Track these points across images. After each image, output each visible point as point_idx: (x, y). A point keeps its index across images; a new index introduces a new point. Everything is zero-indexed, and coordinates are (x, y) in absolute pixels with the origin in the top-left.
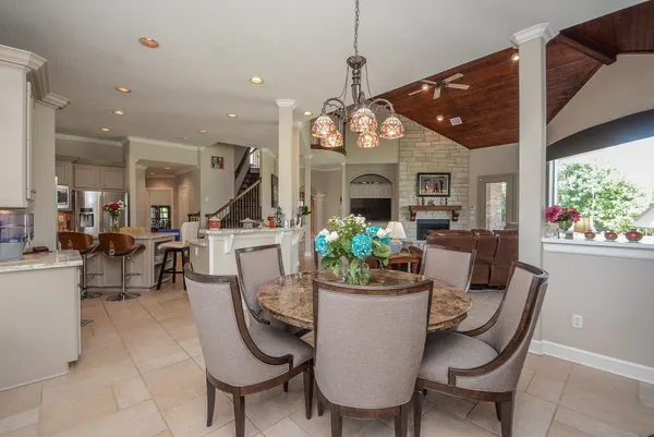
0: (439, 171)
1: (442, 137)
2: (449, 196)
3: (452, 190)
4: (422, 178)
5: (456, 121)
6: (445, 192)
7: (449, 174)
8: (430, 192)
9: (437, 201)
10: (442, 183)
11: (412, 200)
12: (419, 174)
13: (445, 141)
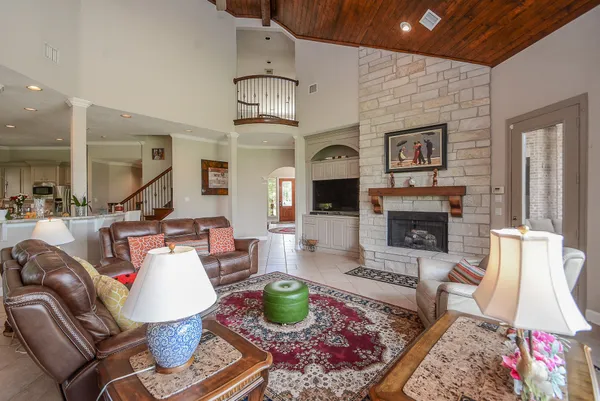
0: (424, 123)
1: (430, 60)
2: (444, 166)
3: (451, 156)
4: (393, 140)
5: (430, 20)
6: (437, 161)
7: (444, 127)
8: (408, 163)
9: (421, 180)
10: (429, 145)
11: (378, 180)
12: (388, 135)
13: (435, 65)
